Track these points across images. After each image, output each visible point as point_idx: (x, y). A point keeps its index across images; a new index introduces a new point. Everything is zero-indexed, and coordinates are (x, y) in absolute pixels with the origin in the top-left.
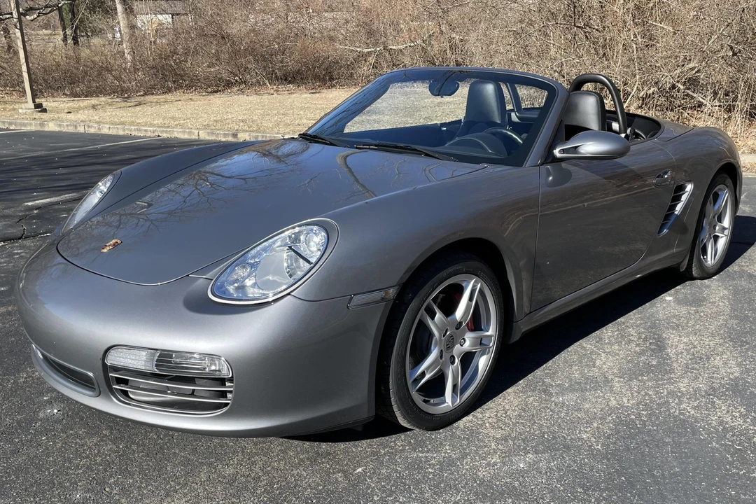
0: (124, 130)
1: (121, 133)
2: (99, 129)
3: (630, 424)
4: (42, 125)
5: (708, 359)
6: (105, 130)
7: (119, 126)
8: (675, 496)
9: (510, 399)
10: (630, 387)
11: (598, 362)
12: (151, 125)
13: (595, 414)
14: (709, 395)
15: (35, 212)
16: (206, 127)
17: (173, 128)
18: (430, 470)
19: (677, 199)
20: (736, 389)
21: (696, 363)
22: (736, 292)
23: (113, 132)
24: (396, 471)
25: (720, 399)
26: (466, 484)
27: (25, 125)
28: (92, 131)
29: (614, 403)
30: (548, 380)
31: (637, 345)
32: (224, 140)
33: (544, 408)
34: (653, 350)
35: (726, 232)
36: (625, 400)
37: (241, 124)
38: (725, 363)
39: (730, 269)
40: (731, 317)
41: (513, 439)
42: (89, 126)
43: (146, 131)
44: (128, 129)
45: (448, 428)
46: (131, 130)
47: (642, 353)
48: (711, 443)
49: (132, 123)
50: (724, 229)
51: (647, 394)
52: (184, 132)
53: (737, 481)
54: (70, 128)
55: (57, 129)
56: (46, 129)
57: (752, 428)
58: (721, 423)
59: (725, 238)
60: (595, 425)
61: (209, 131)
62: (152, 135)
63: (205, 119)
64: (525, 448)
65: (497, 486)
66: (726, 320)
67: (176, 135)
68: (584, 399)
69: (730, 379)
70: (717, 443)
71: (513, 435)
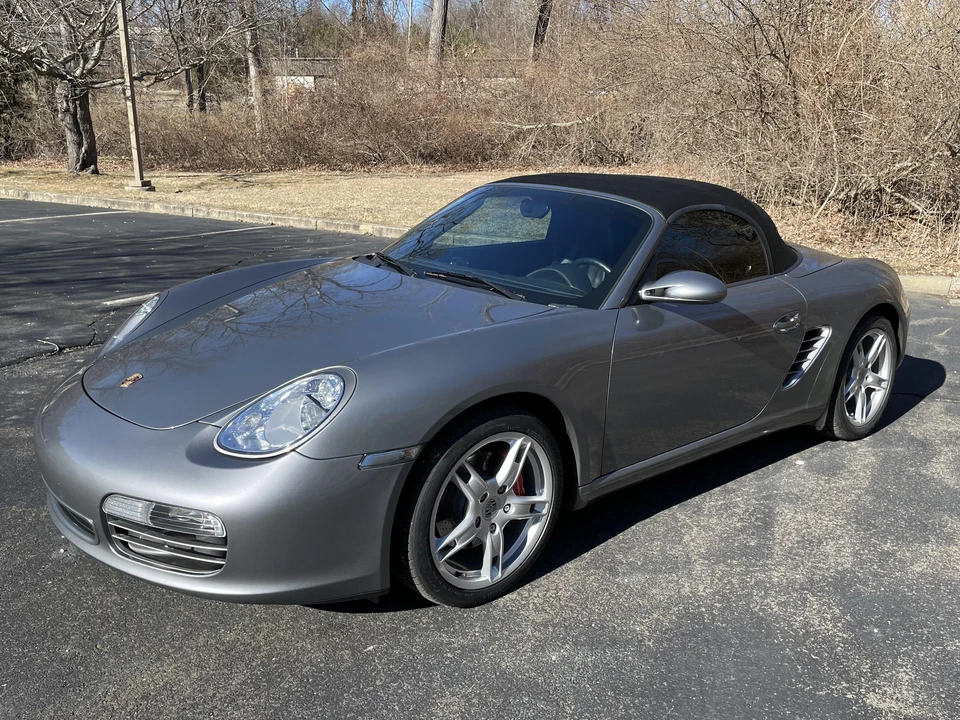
0: (235, 216)
1: (232, 219)
2: (208, 213)
3: (696, 617)
4: (147, 206)
5: (820, 542)
6: (215, 216)
7: (230, 211)
8: (719, 711)
9: (567, 576)
10: (713, 572)
11: (686, 538)
12: (265, 211)
13: (661, 601)
14: (804, 589)
15: (112, 313)
16: (326, 216)
17: (289, 215)
18: (449, 655)
19: (808, 346)
20: (841, 585)
21: (804, 548)
22: (886, 459)
23: (223, 217)
24: (411, 653)
25: (814, 595)
26: (484, 675)
27: (128, 205)
28: (200, 215)
29: (688, 589)
30: (620, 556)
31: (741, 520)
32: (344, 231)
33: (603, 590)
34: (757, 527)
35: (884, 384)
36: (701, 588)
37: (366, 214)
38: (839, 551)
39: (889, 429)
40: (867, 492)
41: (554, 626)
42: (197, 210)
43: (259, 217)
44: (240, 215)
45: (484, 606)
46: (243, 216)
47: (742, 530)
48: (784, 649)
49: (245, 208)
50: (881, 381)
51: (730, 582)
52: (301, 221)
53: (798, 698)
54: (177, 211)
55: (163, 211)
56: (151, 211)
57: (840, 634)
58: (806, 624)
59: (883, 391)
60: (655, 616)
61: (329, 221)
62: (265, 223)
63: (327, 206)
64: (564, 638)
65: (517, 680)
66: (859, 496)
67: (292, 224)
68: (653, 583)
69: (837, 570)
70: (791, 650)
71: (556, 621)
